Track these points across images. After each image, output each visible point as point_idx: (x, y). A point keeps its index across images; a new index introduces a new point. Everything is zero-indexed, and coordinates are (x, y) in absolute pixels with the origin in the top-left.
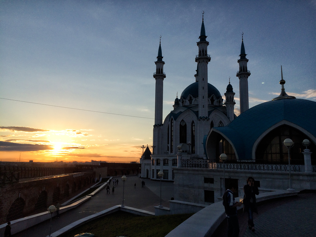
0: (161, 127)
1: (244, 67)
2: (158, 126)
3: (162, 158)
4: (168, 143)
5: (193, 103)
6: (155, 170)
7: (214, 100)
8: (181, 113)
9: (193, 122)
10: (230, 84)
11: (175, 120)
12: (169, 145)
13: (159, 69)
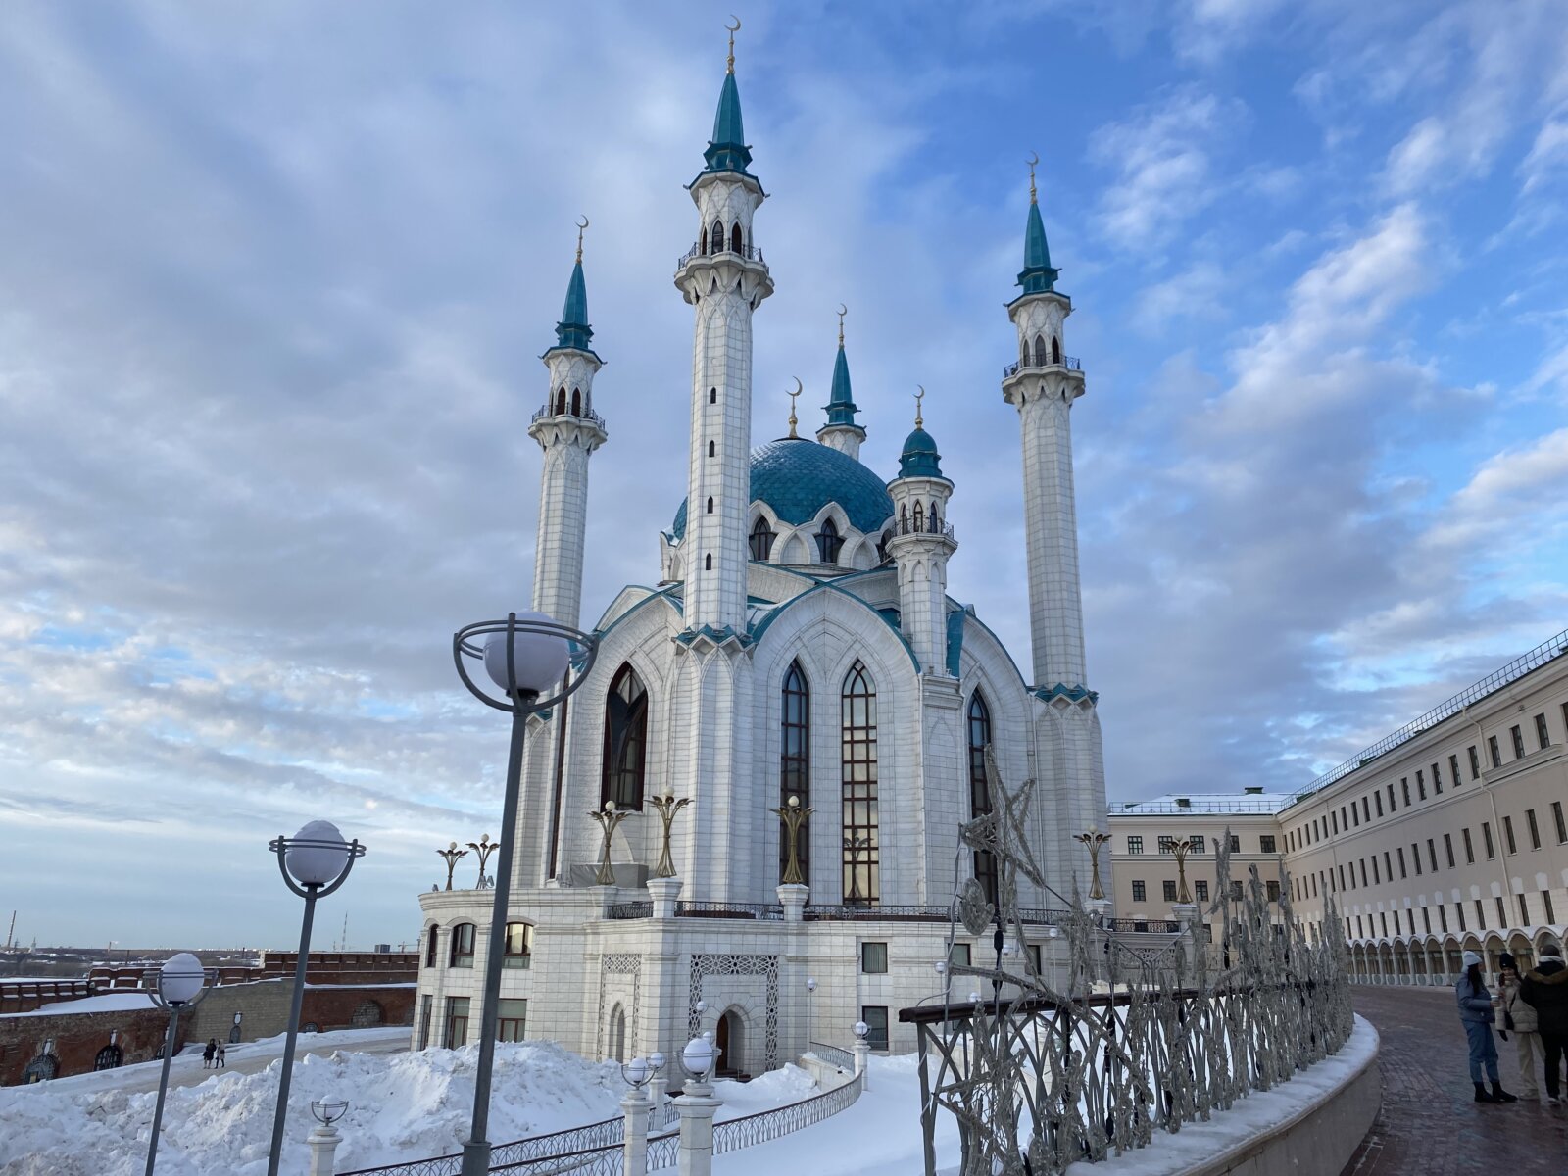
1: (1040, 340)
6: (435, 1002)
7: (842, 541)
10: (920, 430)
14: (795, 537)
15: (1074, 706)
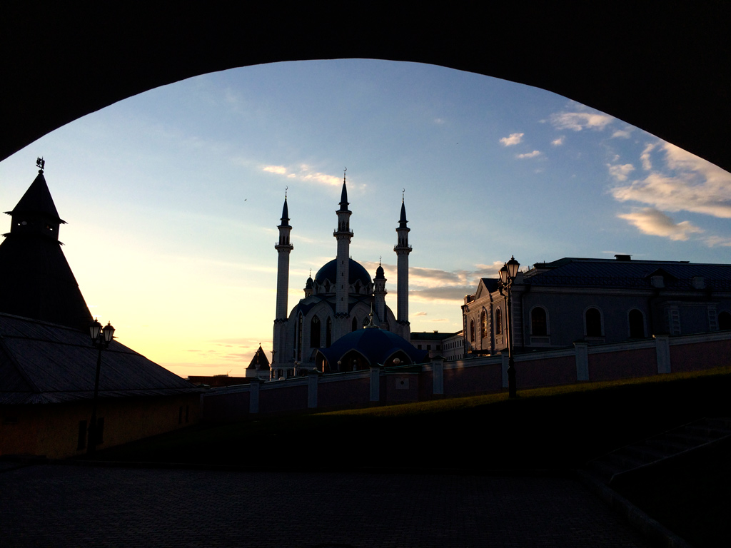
0: (286, 323)
1: (403, 239)
2: (280, 321)
3: (285, 369)
4: (295, 348)
5: (330, 292)
8: (313, 305)
9: (329, 319)
10: (380, 266)
11: (305, 315)
12: (296, 350)
13: (284, 238)
14: (351, 287)
15: (406, 325)
